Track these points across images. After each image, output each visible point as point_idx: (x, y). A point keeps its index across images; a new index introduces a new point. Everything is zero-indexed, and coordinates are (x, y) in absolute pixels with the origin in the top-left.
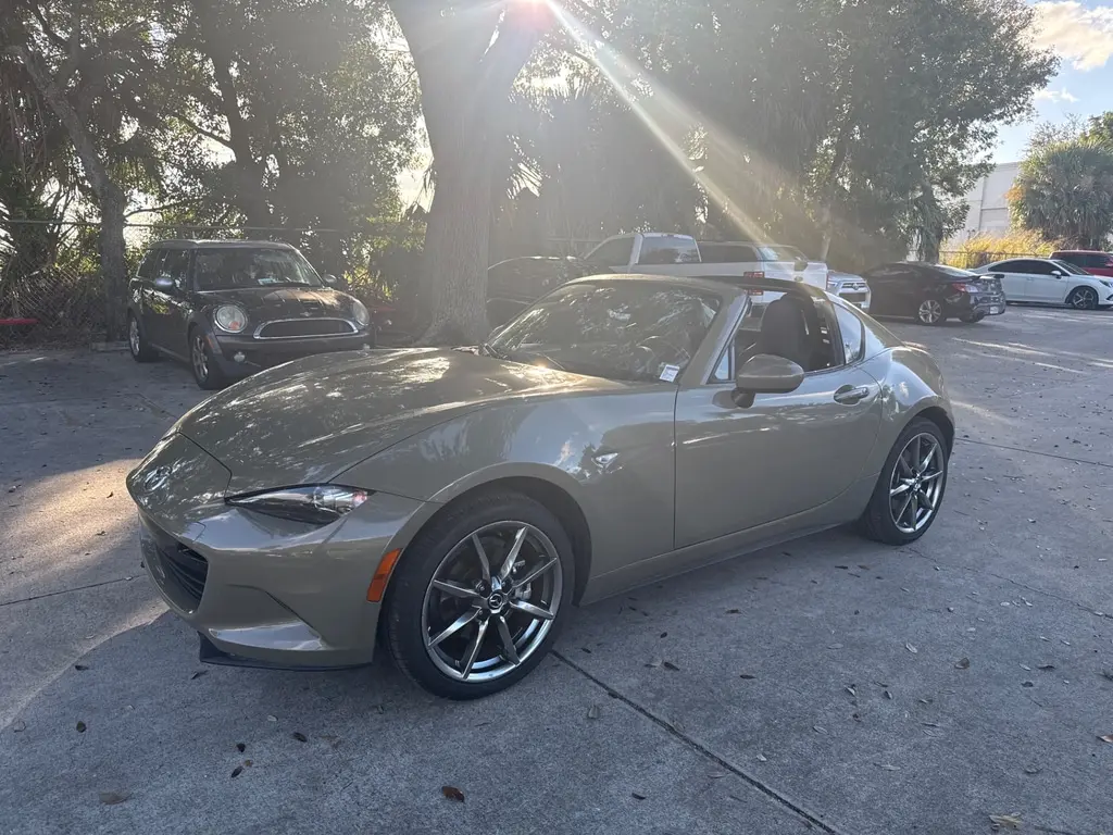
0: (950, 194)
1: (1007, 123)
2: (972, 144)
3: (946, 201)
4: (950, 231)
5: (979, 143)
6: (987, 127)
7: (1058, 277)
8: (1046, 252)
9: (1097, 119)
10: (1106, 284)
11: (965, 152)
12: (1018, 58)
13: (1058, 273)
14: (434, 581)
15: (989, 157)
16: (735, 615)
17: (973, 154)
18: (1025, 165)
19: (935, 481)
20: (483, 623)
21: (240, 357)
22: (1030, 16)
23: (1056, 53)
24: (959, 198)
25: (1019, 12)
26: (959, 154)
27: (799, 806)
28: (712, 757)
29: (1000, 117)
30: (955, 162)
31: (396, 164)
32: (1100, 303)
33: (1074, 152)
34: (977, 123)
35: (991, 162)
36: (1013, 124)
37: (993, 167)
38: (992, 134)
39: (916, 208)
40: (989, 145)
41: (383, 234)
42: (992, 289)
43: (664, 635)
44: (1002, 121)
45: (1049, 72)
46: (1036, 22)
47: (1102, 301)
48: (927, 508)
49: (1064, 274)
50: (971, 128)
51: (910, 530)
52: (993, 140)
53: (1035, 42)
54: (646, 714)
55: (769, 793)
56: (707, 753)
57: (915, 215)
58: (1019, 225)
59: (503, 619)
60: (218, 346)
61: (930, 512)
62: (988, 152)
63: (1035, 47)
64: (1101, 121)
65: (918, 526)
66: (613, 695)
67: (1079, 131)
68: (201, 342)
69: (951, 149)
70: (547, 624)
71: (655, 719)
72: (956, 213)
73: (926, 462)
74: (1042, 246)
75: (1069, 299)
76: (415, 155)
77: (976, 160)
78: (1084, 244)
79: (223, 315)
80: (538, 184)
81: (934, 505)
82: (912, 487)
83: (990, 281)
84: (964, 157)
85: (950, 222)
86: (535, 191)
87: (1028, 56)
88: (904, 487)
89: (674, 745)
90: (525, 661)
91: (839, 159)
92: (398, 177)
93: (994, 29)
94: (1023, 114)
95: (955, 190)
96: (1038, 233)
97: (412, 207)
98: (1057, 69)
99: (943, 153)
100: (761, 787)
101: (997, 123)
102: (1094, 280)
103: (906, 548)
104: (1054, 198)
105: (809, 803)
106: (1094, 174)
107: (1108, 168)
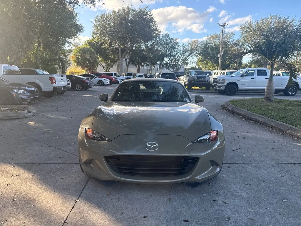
1: (73, 40)
10: (105, 80)
13: (94, 77)
32: (104, 84)
49: (96, 78)
58: (75, 65)
67: (82, 44)
75: (98, 83)
91: (39, 45)
104: (82, 59)
106: (89, 54)
107: (92, 53)
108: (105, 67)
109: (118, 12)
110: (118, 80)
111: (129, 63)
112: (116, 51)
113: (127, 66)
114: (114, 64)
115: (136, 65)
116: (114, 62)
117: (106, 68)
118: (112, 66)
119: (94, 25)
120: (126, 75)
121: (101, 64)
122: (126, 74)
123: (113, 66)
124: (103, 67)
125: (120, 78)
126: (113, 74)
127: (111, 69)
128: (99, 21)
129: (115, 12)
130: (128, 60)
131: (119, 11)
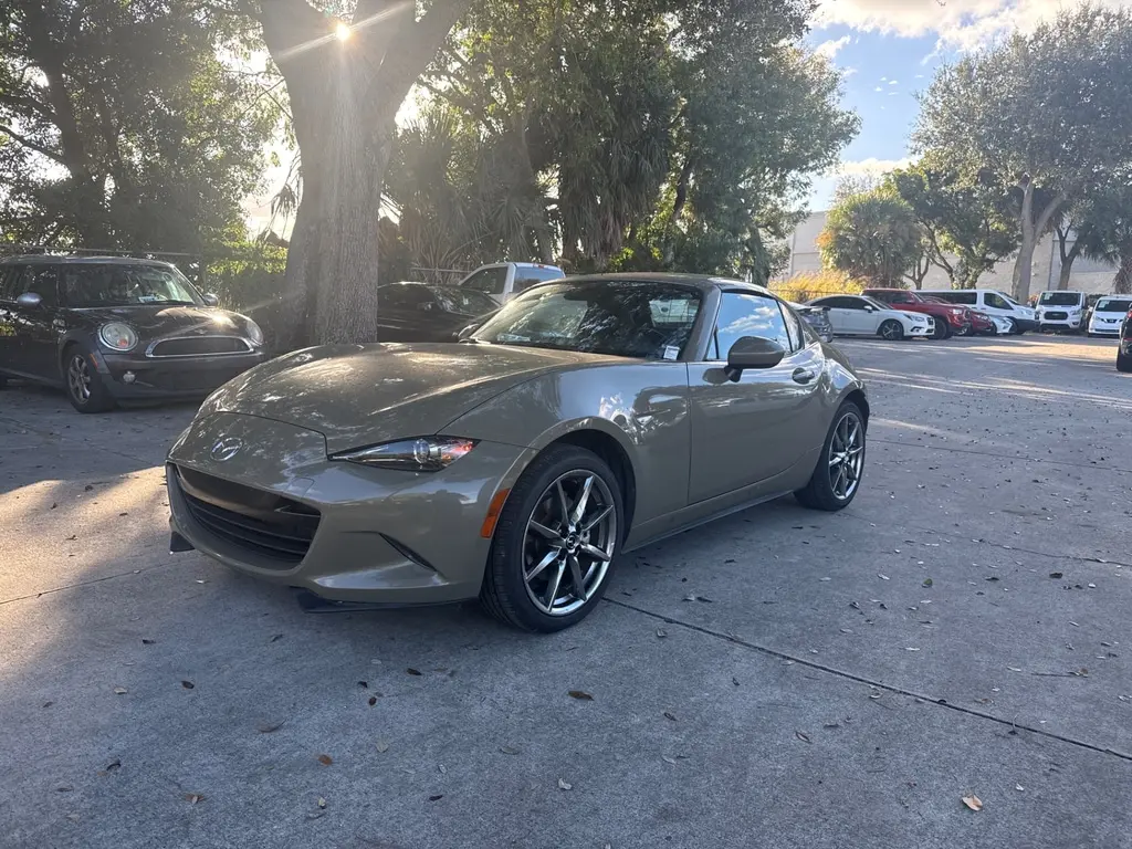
0: (774, 237)
1: (819, 174)
2: (790, 192)
3: (771, 243)
4: (775, 270)
5: (796, 192)
6: (802, 178)
7: (870, 311)
8: (855, 290)
9: (889, 174)
10: (909, 317)
11: (784, 199)
12: (827, 117)
13: (870, 308)
14: (531, 521)
15: (806, 204)
16: (733, 564)
17: (791, 203)
18: (832, 213)
19: (857, 455)
20: (561, 564)
21: (129, 376)
22: (836, 80)
23: (857, 114)
24: (781, 241)
25: (826, 75)
26: (779, 201)
27: (860, 677)
28: (775, 654)
29: (813, 169)
30: (775, 208)
31: (240, 190)
32: (905, 334)
33: (872, 203)
34: (794, 173)
35: (806, 210)
36: (824, 175)
37: (809, 214)
38: (806, 184)
39: (747, 249)
40: (804, 193)
41: (240, 258)
42: (822, 320)
43: (684, 580)
44: (814, 173)
45: (852, 131)
46: (840, 86)
47: (907, 332)
48: (852, 479)
49: (875, 309)
50: (789, 179)
51: (842, 497)
52: (808, 190)
53: (840, 104)
54: (704, 631)
55: (833, 672)
56: (770, 652)
57: (745, 254)
58: (830, 267)
59: (575, 559)
60: (105, 366)
61: (855, 482)
62: (804, 200)
63: (838, 108)
64: (891, 177)
65: (848, 494)
66: (670, 621)
67: (874, 184)
68: (81, 362)
69: (772, 197)
70: (605, 565)
71: (714, 634)
72: (780, 256)
73: (852, 438)
74: (850, 284)
75: (880, 332)
76: (260, 181)
77: (793, 208)
78: (884, 283)
79: (110, 332)
80: (399, 213)
81: (857, 476)
82: (843, 459)
83: (819, 313)
84: (784, 204)
85: (775, 262)
86: (396, 221)
87: (835, 116)
88: (837, 460)
89: (739, 649)
90: (592, 597)
91: (679, 202)
92: (243, 204)
93: (808, 90)
94: (832, 167)
95: (779, 234)
96: (846, 275)
97: (265, 233)
98: (858, 129)
99: (766, 201)
100: (825, 669)
101: (809, 174)
102: (899, 315)
103: (841, 512)
104: (858, 243)
105: (866, 675)
106: (890, 222)
107: (901, 216)
108: (956, 272)
109: (1037, 38)
110: (996, 321)
111: (1075, 252)
112: (1008, 200)
113: (1067, 261)
114: (1000, 255)
115: (1108, 257)
116: (1004, 247)
117: (963, 274)
118: (990, 263)
119: (925, 107)
120: (1044, 302)
121: (943, 259)
122: (1047, 298)
123: (996, 264)
124: (950, 271)
125: (1010, 313)
126: (981, 299)
127: (984, 275)
128: (948, 89)
129: (1018, 41)
130: (1072, 237)
131: (1042, 31)
